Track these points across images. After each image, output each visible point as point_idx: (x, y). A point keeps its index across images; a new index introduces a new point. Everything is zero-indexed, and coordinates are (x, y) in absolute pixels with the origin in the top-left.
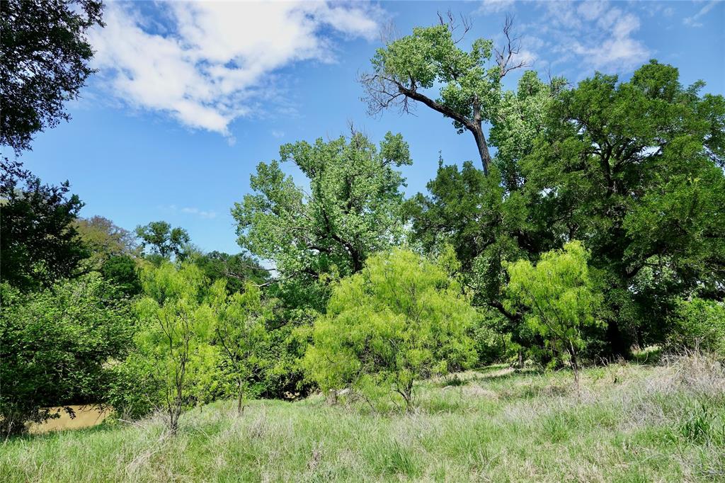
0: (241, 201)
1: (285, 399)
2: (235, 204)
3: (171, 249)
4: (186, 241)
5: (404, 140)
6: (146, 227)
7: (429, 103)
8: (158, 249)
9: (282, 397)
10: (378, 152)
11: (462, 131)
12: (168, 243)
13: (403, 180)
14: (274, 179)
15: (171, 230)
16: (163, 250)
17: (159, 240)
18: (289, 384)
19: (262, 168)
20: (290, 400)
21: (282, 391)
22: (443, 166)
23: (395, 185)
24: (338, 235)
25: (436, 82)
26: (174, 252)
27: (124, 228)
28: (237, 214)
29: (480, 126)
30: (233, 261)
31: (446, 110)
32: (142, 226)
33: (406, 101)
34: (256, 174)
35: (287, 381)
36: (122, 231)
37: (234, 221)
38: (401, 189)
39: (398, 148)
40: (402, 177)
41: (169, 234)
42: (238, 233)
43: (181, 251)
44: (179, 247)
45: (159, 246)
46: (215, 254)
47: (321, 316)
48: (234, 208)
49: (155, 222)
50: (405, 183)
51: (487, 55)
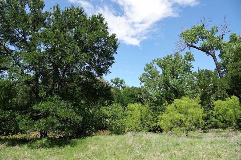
0: (141, 75)
1: (156, 133)
2: (140, 76)
3: (120, 86)
4: (124, 83)
5: (192, 54)
6: (113, 79)
7: (197, 48)
8: (116, 85)
9: (155, 132)
10: (183, 58)
11: (208, 55)
12: (119, 84)
13: (192, 66)
14: (151, 68)
15: (120, 80)
16: (118, 86)
17: (116, 83)
18: (157, 129)
19: (147, 65)
20: (157, 133)
21: (155, 130)
22: (200, 70)
23: (189, 68)
24: (170, 86)
25: (199, 41)
26: (121, 86)
27: (108, 80)
28: (140, 79)
29: (214, 54)
30: (138, 89)
31: (203, 50)
32: (112, 79)
33: (190, 48)
34: (145, 67)
35: (156, 128)
36: (107, 81)
37: (140, 81)
38: (191, 69)
39: (190, 57)
40: (192, 65)
41: (119, 81)
42: (141, 84)
43: (123, 86)
44: (122, 85)
45: (117, 85)
46: (133, 87)
47: (164, 113)
48: (140, 77)
49: (115, 78)
50: (193, 67)
51: (217, 31)
